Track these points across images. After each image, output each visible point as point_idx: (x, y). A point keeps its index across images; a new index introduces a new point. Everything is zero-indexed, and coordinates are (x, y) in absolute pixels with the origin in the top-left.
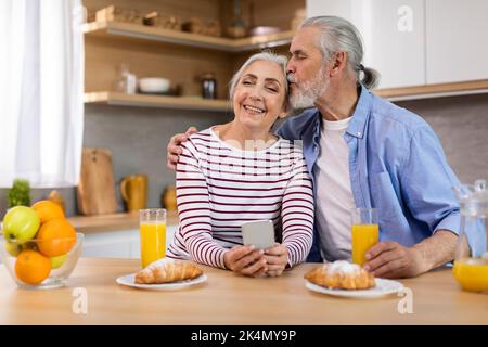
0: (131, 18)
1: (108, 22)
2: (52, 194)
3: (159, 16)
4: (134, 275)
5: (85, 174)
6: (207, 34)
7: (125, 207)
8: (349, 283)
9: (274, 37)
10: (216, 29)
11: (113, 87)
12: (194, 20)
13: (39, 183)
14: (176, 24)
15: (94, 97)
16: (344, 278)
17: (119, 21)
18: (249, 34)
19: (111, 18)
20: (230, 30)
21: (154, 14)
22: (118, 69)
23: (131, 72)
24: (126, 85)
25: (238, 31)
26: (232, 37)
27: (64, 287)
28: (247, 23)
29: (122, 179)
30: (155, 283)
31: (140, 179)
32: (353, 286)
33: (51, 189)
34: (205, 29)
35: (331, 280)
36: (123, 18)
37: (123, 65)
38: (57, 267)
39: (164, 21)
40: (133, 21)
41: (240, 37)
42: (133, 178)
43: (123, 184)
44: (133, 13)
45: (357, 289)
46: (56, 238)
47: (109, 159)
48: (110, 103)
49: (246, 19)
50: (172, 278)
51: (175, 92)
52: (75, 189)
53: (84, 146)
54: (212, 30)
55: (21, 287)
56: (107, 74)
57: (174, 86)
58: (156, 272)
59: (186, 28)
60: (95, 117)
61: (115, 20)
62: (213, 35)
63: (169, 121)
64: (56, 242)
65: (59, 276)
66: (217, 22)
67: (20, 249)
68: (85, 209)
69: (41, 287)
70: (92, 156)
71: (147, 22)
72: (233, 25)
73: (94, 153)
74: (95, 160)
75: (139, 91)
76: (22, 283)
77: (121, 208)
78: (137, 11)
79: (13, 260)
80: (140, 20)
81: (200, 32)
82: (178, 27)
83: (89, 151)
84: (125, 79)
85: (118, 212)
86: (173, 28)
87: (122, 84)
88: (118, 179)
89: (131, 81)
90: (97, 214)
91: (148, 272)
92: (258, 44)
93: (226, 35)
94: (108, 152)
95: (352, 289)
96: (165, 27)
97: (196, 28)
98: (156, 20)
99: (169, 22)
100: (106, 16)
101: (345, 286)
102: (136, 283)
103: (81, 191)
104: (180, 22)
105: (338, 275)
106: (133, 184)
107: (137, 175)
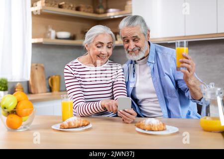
0: (53, 5)
1: (43, 7)
2: (18, 84)
3: (65, 4)
4: (60, 124)
5: (33, 75)
6: (87, 12)
7: (51, 90)
8: (155, 128)
9: (117, 13)
10: (91, 10)
11: (45, 36)
12: (82, 5)
13: (12, 79)
14: (73, 7)
15: (36, 41)
16: (153, 126)
17: (47, 6)
18: (106, 12)
19: (44, 5)
20: (97, 10)
21: (63, 3)
22: (47, 28)
23: (53, 29)
24: (50, 34)
25: (101, 10)
26: (98, 13)
27: (28, 130)
28: (105, 6)
29: (49, 77)
30: (69, 128)
31: (57, 77)
32: (157, 129)
33: (17, 82)
34: (86, 10)
35: (147, 127)
36: (49, 5)
37: (49, 26)
38: (25, 121)
39: (67, 6)
40: (53, 6)
41: (102, 13)
42: (54, 76)
43: (50, 80)
44: (54, 2)
45: (158, 131)
46: (25, 108)
47: (43, 68)
48: (44, 43)
49: (104, 5)
50: (76, 126)
51: (73, 38)
52: (28, 82)
53: (32, 63)
54: (89, 10)
55: (9, 130)
56: (42, 30)
57: (72, 35)
58: (69, 123)
59: (78, 9)
60: (37, 49)
61: (46, 6)
62: (90, 12)
63: (70, 51)
64: (25, 110)
65: (26, 125)
66: (91, 6)
67: (9, 113)
68: (32, 91)
69: (18, 130)
70: (36, 67)
71: (60, 7)
72: (99, 8)
73: (37, 65)
74: (37, 69)
75: (57, 38)
76: (9, 128)
77: (48, 90)
78: (55, 1)
79: (5, 118)
80: (57, 6)
81: (84, 11)
82: (74, 9)
83: (34, 65)
84: (50, 32)
85: (47, 92)
86: (72, 9)
87: (49, 34)
88: (47, 77)
89: (53, 33)
90: (38, 93)
91: (65, 123)
92: (110, 16)
93: (95, 12)
94: (42, 65)
95: (156, 131)
96: (68, 9)
97: (82, 9)
98: (64, 6)
99: (70, 6)
100: (42, 4)
101: (153, 129)
102: (61, 128)
103: (31, 83)
104: (75, 6)
105: (150, 125)
106: (54, 80)
107: (56, 76)
